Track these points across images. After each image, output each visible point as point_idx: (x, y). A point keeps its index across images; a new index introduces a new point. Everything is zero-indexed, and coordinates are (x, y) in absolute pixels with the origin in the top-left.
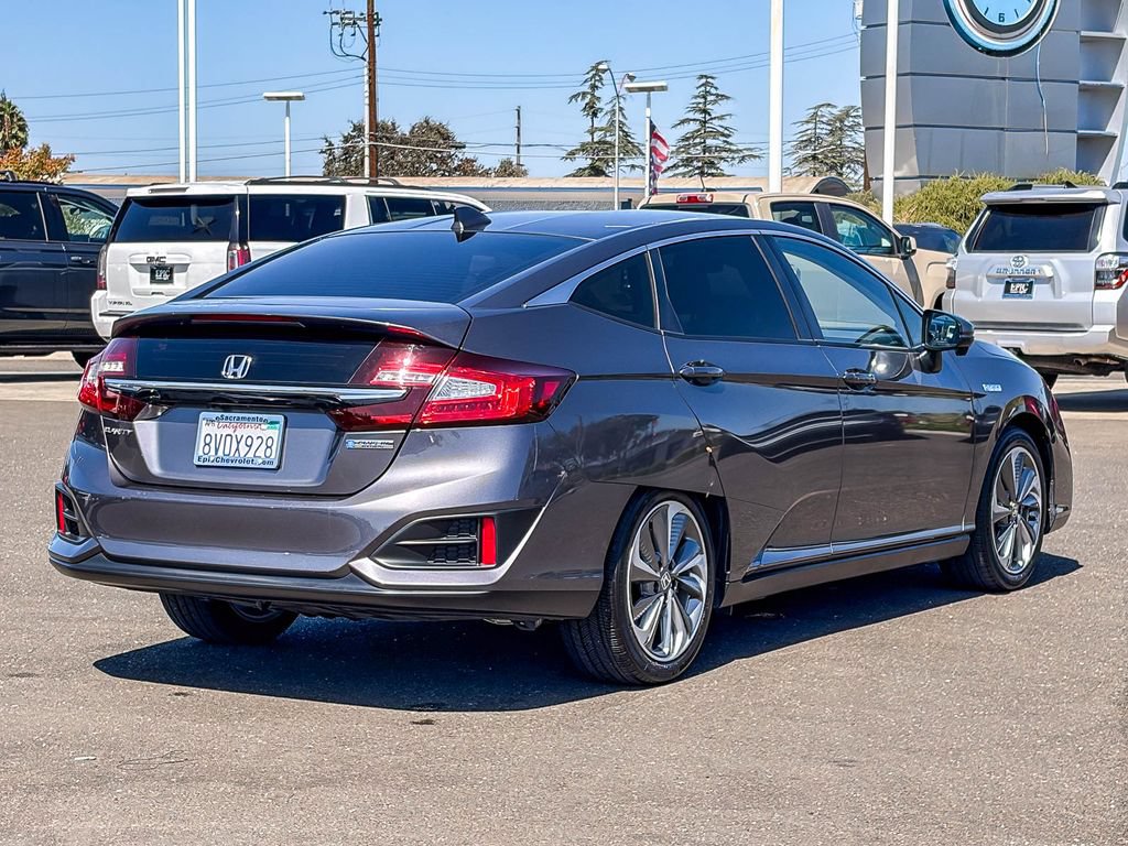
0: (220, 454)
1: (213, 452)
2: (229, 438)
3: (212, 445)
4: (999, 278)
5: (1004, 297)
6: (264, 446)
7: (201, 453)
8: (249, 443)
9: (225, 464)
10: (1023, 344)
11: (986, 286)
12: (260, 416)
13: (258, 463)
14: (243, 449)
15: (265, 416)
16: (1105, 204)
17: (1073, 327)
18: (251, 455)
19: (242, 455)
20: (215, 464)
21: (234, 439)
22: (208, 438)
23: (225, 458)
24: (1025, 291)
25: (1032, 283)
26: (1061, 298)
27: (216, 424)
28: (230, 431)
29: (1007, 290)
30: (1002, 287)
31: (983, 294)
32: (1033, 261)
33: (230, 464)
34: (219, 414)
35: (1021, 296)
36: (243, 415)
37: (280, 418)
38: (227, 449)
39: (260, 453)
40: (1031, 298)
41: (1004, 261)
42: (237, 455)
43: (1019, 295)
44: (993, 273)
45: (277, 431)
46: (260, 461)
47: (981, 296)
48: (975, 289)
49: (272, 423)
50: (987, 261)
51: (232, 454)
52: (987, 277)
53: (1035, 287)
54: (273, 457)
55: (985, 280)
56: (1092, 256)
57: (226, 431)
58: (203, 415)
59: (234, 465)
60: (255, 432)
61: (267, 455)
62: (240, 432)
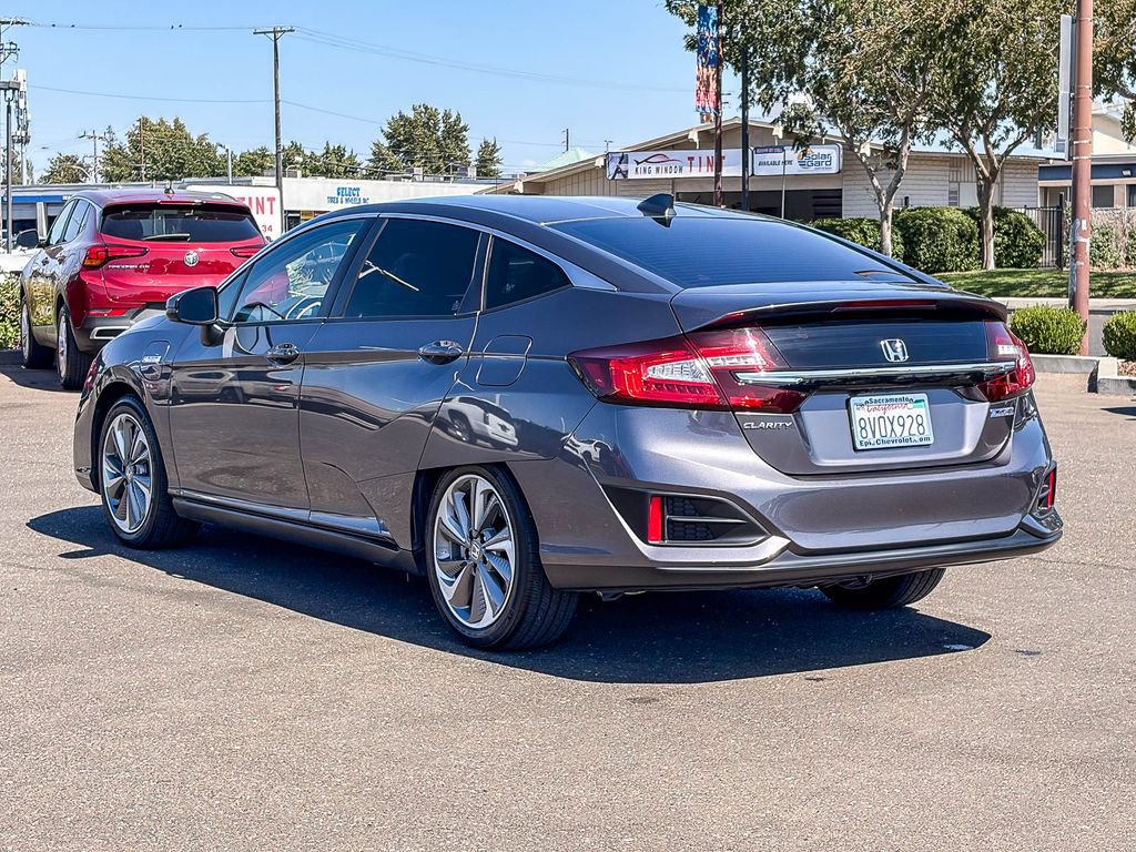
0: (878, 435)
1: (871, 435)
2: (881, 420)
3: (868, 428)
6: (915, 425)
7: (861, 439)
8: (901, 423)
9: (887, 445)
12: (905, 396)
13: (916, 440)
14: (898, 429)
15: (910, 396)
18: (906, 434)
19: (898, 435)
20: (876, 446)
21: (887, 421)
22: (862, 422)
27: (866, 407)
28: (881, 414)
33: (891, 445)
34: (867, 398)
36: (890, 397)
37: (923, 396)
38: (884, 430)
39: (914, 431)
42: (894, 434)
45: (924, 409)
46: (917, 438)
49: (917, 401)
51: (889, 435)
54: (927, 433)
57: (877, 414)
58: (854, 400)
59: (895, 445)
60: (904, 412)
61: (921, 431)
62: (891, 413)
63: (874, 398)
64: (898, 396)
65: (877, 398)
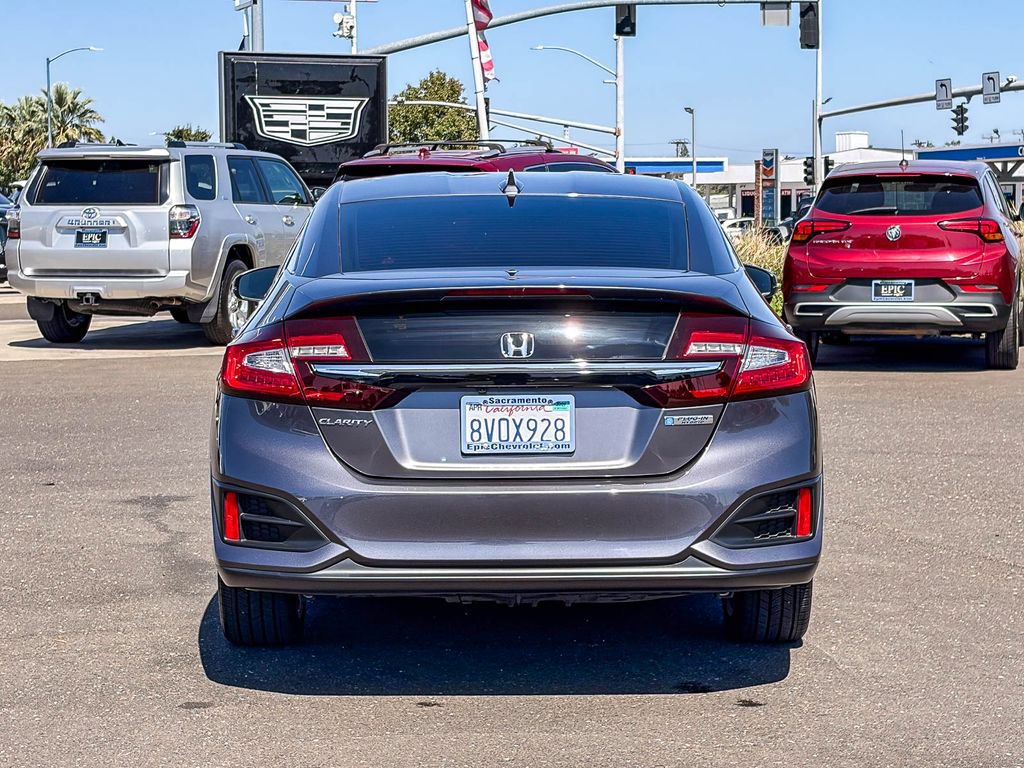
0: (495, 439)
1: (484, 439)
2: (504, 423)
3: (483, 430)
4: (69, 229)
5: (76, 246)
6: (552, 429)
7: (469, 440)
9: (506, 451)
10: (101, 289)
11: (56, 237)
12: (542, 397)
13: (550, 447)
14: (526, 434)
15: (548, 397)
16: (167, 161)
17: (150, 273)
18: (537, 438)
19: (525, 439)
20: (491, 451)
21: (511, 424)
22: (476, 423)
23: (505, 444)
24: (98, 240)
25: (105, 233)
26: (136, 246)
27: (484, 408)
28: (505, 415)
29: (79, 239)
30: (73, 237)
31: (53, 244)
32: (105, 213)
33: (512, 450)
34: (487, 398)
35: (95, 245)
36: (520, 397)
37: (570, 398)
38: (505, 433)
39: (550, 435)
40: (105, 246)
41: (74, 213)
42: (518, 439)
43: (91, 244)
44: (64, 223)
45: (568, 413)
46: (551, 445)
47: (51, 246)
48: (44, 239)
49: (558, 403)
50: (54, 213)
51: (511, 439)
52: (56, 227)
53: (109, 236)
54: (567, 438)
55: (55, 230)
56: (164, 209)
57: (498, 415)
58: (466, 399)
59: (517, 451)
60: (539, 415)
61: (559, 438)
62: (518, 415)
63: (495, 397)
64: (531, 397)
65: (501, 397)
